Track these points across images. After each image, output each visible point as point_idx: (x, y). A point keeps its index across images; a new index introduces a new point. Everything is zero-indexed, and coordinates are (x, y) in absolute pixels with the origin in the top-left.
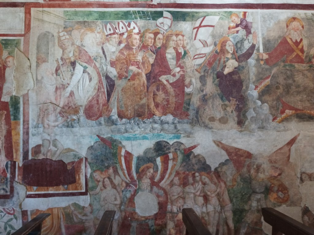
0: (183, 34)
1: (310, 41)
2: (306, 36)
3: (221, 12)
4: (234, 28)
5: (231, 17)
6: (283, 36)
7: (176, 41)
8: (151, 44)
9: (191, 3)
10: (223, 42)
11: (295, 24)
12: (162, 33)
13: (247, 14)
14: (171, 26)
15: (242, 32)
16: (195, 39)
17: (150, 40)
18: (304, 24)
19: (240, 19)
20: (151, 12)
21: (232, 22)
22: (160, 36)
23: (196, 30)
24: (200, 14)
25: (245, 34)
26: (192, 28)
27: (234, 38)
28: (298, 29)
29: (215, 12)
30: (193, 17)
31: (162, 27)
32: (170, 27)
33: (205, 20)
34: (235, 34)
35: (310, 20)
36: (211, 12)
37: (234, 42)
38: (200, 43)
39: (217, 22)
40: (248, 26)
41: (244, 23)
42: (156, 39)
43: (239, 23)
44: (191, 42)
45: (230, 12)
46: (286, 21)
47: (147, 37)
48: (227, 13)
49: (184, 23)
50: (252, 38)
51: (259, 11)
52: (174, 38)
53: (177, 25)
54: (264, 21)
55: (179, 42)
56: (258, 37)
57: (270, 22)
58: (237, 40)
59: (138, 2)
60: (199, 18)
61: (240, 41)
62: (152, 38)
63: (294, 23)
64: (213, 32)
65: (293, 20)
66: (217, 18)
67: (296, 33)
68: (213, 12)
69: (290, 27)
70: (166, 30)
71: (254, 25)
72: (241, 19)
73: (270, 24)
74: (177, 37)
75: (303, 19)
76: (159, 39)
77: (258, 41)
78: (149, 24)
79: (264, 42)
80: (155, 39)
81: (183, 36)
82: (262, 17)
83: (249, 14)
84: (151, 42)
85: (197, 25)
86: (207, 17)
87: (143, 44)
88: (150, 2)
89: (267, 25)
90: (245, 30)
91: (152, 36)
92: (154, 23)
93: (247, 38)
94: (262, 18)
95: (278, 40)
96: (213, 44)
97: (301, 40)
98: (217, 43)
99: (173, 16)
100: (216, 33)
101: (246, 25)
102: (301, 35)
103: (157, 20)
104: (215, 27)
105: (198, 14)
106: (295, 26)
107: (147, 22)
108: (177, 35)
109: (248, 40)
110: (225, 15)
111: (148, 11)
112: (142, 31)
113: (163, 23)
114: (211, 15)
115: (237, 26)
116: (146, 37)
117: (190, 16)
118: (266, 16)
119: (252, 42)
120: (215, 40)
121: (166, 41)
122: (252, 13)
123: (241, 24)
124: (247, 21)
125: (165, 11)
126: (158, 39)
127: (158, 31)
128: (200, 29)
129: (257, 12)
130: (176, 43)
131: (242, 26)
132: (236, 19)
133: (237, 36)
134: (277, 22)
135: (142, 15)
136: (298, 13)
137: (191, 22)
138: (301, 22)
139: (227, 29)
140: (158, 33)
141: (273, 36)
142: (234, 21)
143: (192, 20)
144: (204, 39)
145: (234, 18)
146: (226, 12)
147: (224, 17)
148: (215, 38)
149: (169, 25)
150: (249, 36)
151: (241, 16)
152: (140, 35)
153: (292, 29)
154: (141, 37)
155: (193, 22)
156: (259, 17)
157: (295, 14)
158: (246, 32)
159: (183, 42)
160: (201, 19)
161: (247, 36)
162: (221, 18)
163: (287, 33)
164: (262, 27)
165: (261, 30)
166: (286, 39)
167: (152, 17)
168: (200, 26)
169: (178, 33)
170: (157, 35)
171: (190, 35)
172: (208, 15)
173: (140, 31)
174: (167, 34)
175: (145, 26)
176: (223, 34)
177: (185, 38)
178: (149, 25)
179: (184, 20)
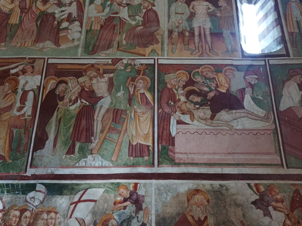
0: (56, 211)
1: (217, 220)
2: (212, 213)
3: (107, 183)
4: (121, 203)
5: (118, 190)
6: (182, 213)
7: (47, 220)
8: (15, 223)
9: (72, 173)
10: (105, 221)
11: (198, 197)
12: (31, 209)
13: (139, 185)
14: (43, 200)
15: (131, 208)
16: (70, 217)
17: (14, 219)
18: (209, 197)
19: (129, 192)
20: (22, 185)
21: (119, 196)
22: (27, 214)
23: (73, 206)
24: (82, 187)
25: (135, 211)
26: (70, 204)
27: (120, 216)
28: (202, 204)
29: (99, 184)
30: (72, 190)
31: (32, 202)
32: (42, 203)
33: (86, 193)
34: (122, 210)
35: (218, 193)
36: (94, 184)
37: (119, 221)
38: (77, 222)
39: (101, 196)
40: (139, 201)
41: (135, 197)
42: (22, 218)
43: (128, 196)
44: (65, 221)
45: (118, 184)
46: (187, 194)
47: (12, 215)
48: (114, 185)
49: (60, 197)
50: (142, 215)
51: (154, 181)
52: (45, 216)
53: (51, 200)
54: (159, 194)
55: (50, 221)
56: (151, 215)
57: (167, 195)
58: (124, 218)
59: (9, 174)
60: (79, 191)
61: (127, 219)
62: (17, 216)
63: (196, 196)
64: (94, 207)
65: (196, 192)
66: (100, 191)
67: (199, 209)
68: (96, 184)
69: (191, 202)
70: (37, 206)
71: (147, 199)
72: (131, 192)
73: (166, 197)
74: (48, 215)
75: (209, 191)
76: (26, 217)
77: (150, 219)
78: (17, 199)
79: (158, 220)
80: (20, 218)
81: (56, 213)
82: (157, 189)
83: (141, 185)
84: (16, 221)
85: (76, 199)
86: (89, 190)
87: (5, 223)
88: (23, 173)
89: (163, 199)
90: (134, 206)
91: (18, 213)
92: (23, 198)
93: (136, 215)
94: (157, 191)
95: (175, 218)
96: (93, 223)
97: (206, 218)
98: (98, 221)
99: (47, 190)
100: (98, 209)
101: (137, 198)
102: (205, 211)
103: (27, 194)
104: (97, 202)
105: (78, 186)
106: (198, 200)
107: (14, 197)
108: (49, 212)
109: (138, 218)
110: (111, 187)
111: (19, 184)
112: (7, 208)
113: (33, 198)
114: (94, 187)
115: (125, 200)
116: (10, 215)
117: (69, 189)
118: (162, 188)
119: (143, 220)
120: (95, 219)
121: (34, 220)
122: (145, 185)
123: (130, 198)
124: (139, 194)
125: (39, 183)
126: (24, 218)
127: (26, 207)
128: (79, 204)
129: (151, 184)
130: (45, 222)
131: (131, 201)
132: (125, 192)
133: (124, 213)
134: (175, 195)
135: (10, 188)
136: (202, 184)
137: (69, 196)
138: (205, 195)
139: (113, 204)
140: (26, 210)
141: (169, 212)
142: (122, 194)
143: (71, 194)
144: (82, 217)
145: (122, 190)
146: (112, 184)
147: (110, 190)
148: (95, 216)
149: (41, 199)
150: (139, 213)
151: (131, 188)
152: (3, 212)
153: (195, 204)
154: (4, 215)
155: (71, 196)
156: (153, 189)
157: (198, 185)
158: (135, 208)
159: (55, 221)
160: (82, 192)
161: (137, 212)
162: (106, 191)
163: (187, 209)
164: (156, 201)
165: (155, 205)
166: (186, 217)
167: (22, 191)
168: (79, 201)
169: (50, 209)
170: (24, 213)
171: (66, 212)
172: (90, 188)
173: (4, 207)
174: (37, 211)
175: (12, 201)
176: (106, 210)
177: (58, 215)
178: (16, 201)
179: (61, 194)
